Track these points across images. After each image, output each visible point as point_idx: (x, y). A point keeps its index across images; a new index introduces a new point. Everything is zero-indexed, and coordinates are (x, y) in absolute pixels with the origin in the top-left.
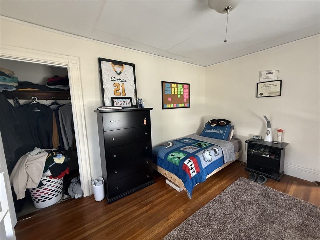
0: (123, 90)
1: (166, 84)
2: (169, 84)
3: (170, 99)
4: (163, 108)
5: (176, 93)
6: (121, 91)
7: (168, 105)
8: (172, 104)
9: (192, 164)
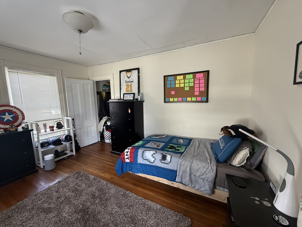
0: (131, 88)
1: (169, 78)
2: (173, 77)
3: (173, 93)
4: (165, 102)
5: (182, 85)
6: (130, 89)
7: (170, 99)
8: (176, 98)
9: (128, 152)
